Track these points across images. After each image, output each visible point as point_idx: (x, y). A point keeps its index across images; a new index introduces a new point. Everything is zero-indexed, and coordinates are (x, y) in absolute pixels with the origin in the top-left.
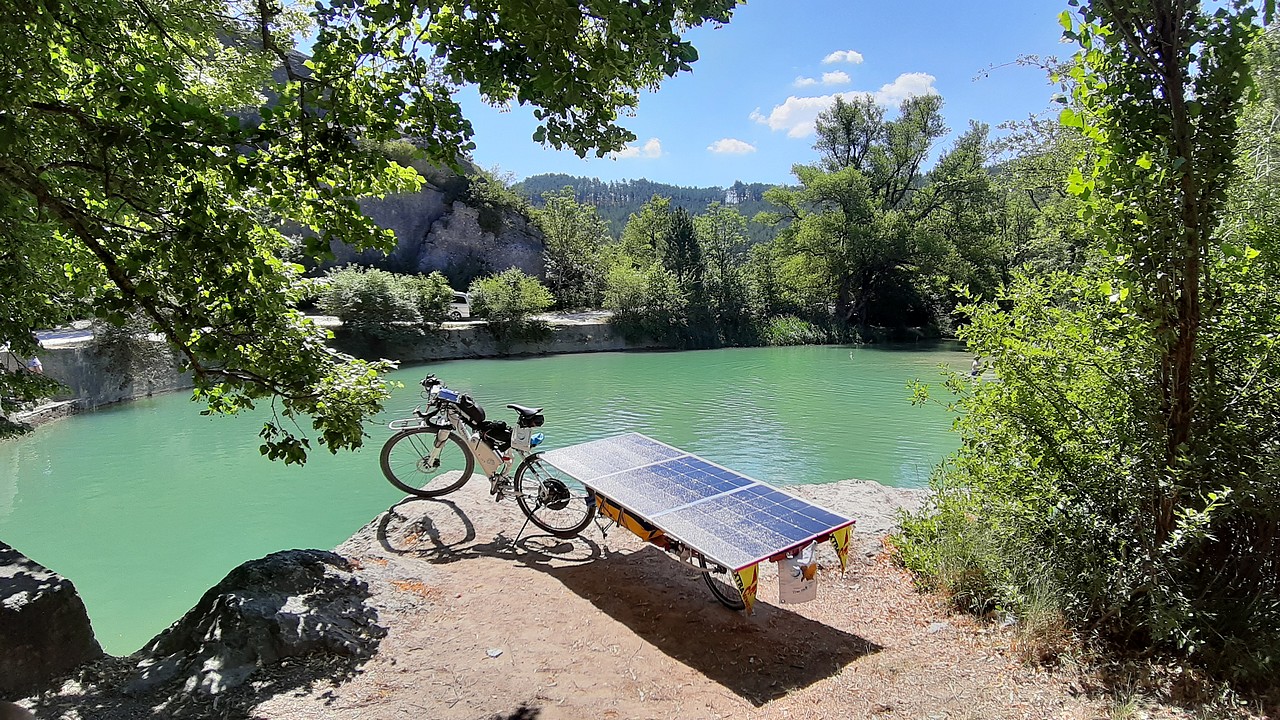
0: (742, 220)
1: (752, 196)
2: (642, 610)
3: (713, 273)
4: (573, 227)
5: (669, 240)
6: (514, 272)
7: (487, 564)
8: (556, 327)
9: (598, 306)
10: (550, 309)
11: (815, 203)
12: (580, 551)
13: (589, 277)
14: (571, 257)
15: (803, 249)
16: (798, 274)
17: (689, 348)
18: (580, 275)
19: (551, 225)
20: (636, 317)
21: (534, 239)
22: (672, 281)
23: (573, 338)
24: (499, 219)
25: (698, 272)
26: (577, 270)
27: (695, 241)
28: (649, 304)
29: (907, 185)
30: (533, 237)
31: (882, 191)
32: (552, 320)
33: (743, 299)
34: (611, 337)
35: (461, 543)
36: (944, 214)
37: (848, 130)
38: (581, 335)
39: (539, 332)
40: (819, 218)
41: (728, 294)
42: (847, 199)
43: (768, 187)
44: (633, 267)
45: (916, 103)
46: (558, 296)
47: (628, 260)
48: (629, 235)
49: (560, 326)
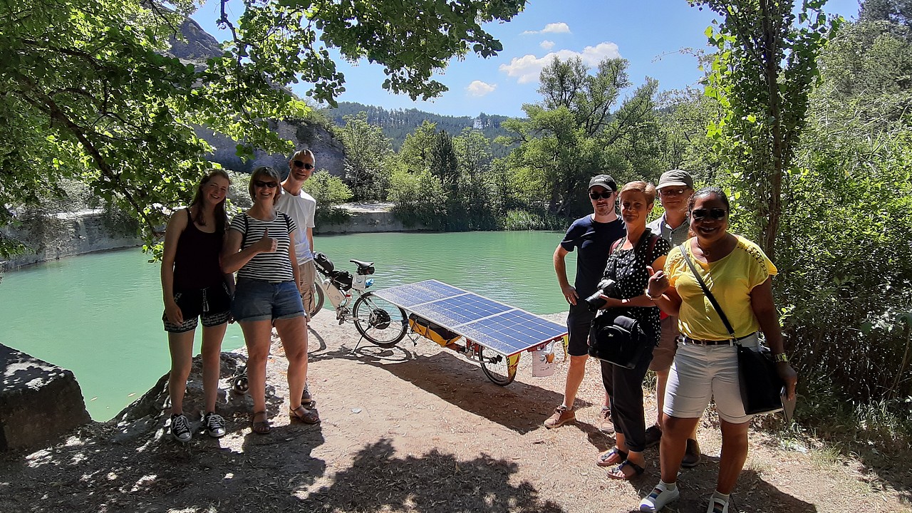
0: (486, 140)
1: (493, 124)
2: (444, 387)
3: (466, 178)
4: (366, 142)
5: (434, 154)
6: (323, 173)
7: (340, 363)
8: (354, 213)
9: (384, 199)
10: (349, 201)
11: (538, 131)
12: (398, 355)
13: (377, 178)
14: (365, 164)
15: (528, 163)
16: (524, 180)
17: (447, 230)
18: (371, 177)
19: (350, 140)
20: (411, 208)
21: (338, 150)
22: (436, 182)
23: (366, 222)
24: (311, 134)
25: (455, 178)
26: (368, 173)
27: (454, 155)
28: (420, 199)
29: (601, 121)
30: (336, 149)
31: (584, 125)
32: (350, 208)
33: (486, 197)
34: (393, 222)
35: (318, 351)
36: (624, 143)
37: (562, 81)
38: (372, 220)
39: (341, 217)
40: (540, 142)
41: (476, 194)
42: (561, 130)
43: (505, 118)
44: (408, 172)
45: (610, 63)
46: (355, 192)
47: (405, 167)
48: (405, 149)
49: (356, 213)
